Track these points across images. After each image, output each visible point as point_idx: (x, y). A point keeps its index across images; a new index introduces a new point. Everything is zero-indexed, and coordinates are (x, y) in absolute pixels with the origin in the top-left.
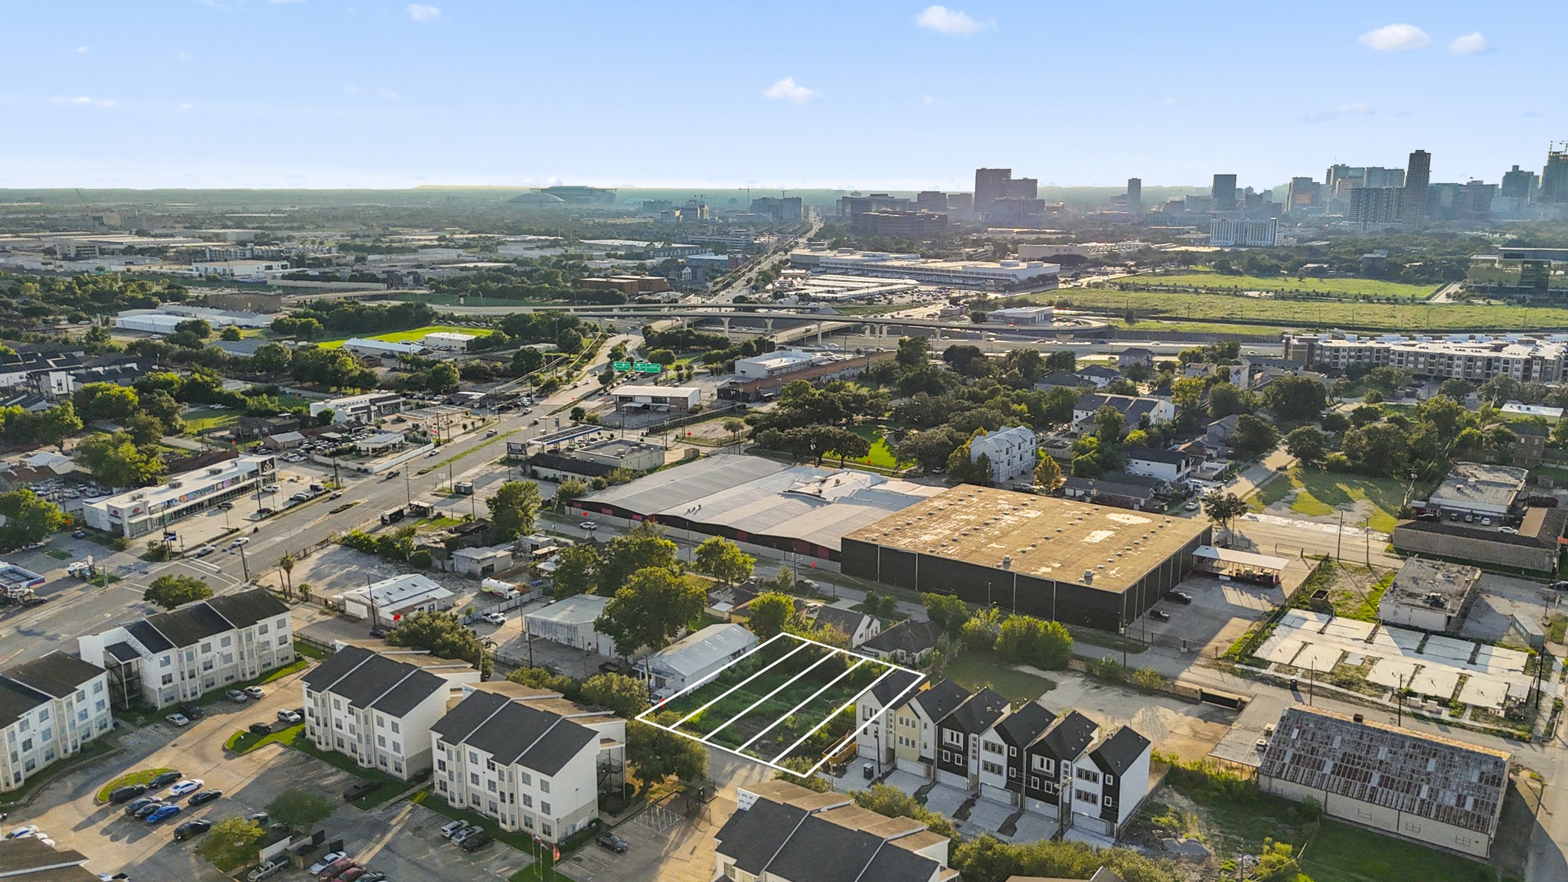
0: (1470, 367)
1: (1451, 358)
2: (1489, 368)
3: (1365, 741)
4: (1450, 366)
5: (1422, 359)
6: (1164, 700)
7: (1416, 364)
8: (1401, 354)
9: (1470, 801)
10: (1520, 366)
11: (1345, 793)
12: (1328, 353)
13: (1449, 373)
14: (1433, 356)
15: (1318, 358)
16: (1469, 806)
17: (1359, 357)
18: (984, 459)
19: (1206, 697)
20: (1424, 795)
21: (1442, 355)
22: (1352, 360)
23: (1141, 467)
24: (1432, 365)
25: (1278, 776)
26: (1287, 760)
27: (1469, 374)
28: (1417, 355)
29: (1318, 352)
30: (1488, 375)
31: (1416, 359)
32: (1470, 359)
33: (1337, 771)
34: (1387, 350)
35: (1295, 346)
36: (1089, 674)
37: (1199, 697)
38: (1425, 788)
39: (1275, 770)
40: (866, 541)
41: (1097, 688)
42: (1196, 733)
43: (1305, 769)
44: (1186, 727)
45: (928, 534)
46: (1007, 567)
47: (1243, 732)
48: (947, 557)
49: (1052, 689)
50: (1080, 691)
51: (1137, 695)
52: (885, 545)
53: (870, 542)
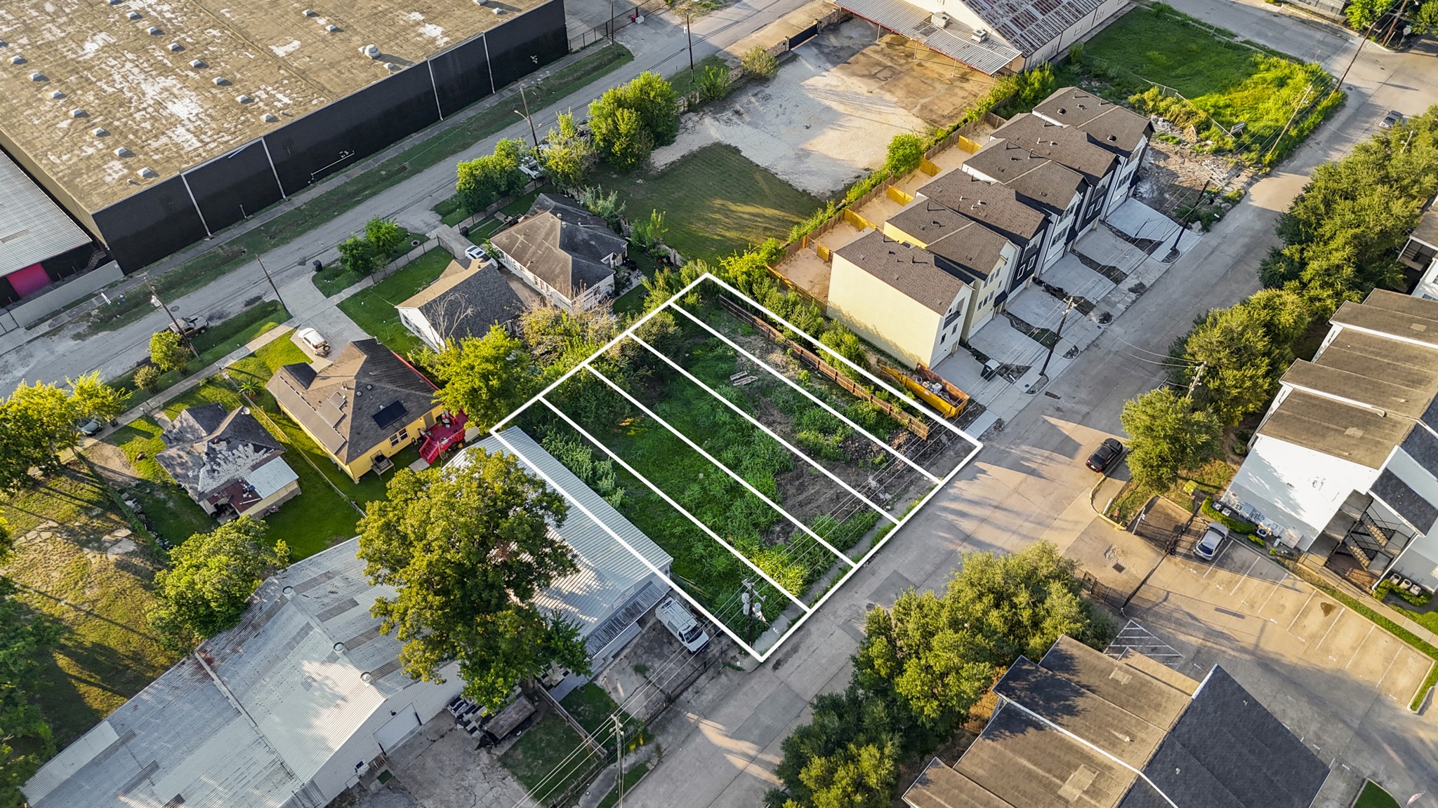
19: (794, 42)
25: (1036, 49)
26: (1019, 32)
33: (1044, 12)
36: (695, 108)
37: (788, 46)
39: (1028, 46)
40: (145, 187)
41: (737, 112)
42: (873, 76)
43: (1032, 27)
44: (854, 80)
45: (159, 104)
46: (404, 63)
47: (933, 36)
48: (312, 109)
49: (736, 151)
50: (747, 129)
51: (768, 91)
52: (188, 167)
53: (155, 181)
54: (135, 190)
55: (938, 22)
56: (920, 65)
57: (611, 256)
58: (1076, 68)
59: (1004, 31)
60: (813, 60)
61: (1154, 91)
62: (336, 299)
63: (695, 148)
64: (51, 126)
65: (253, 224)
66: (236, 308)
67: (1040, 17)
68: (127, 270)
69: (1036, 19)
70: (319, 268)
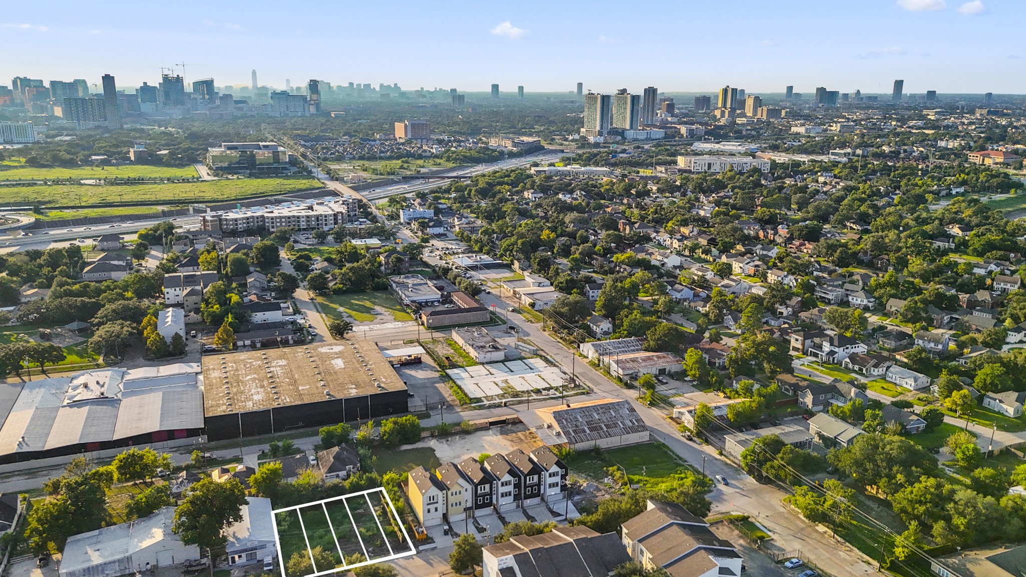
0: (308, 221)
1: (298, 217)
2: (318, 221)
3: (587, 413)
4: (298, 222)
5: (283, 220)
6: (478, 433)
7: (281, 222)
8: (272, 218)
9: (634, 420)
10: (332, 218)
11: (601, 438)
12: (231, 223)
13: (299, 226)
14: (289, 218)
15: (225, 227)
16: (636, 424)
17: (248, 223)
18: (177, 337)
19: (492, 424)
20: (622, 426)
21: (294, 217)
22: (245, 225)
23: (259, 317)
24: (289, 222)
25: (577, 442)
26: (573, 434)
27: (309, 225)
28: (281, 218)
29: (225, 222)
30: (318, 225)
31: (281, 220)
32: (308, 217)
33: (591, 430)
34: (263, 216)
35: (211, 221)
36: (433, 436)
37: (488, 425)
38: (619, 423)
39: (574, 440)
40: (227, 413)
41: (448, 441)
42: (512, 441)
43: (582, 435)
44: (504, 440)
45: (252, 395)
46: (334, 397)
47: (540, 430)
48: (293, 404)
49: (434, 451)
50: (445, 446)
51: (466, 436)
52: (242, 411)
53: (231, 413)
54: (223, 414)
55: (546, 426)
56: (535, 442)
57: (352, 466)
58: (593, 454)
59: (567, 434)
60: (495, 431)
61: (615, 467)
62: (260, 461)
63: (420, 447)
64: (217, 394)
65: (257, 437)
66: (229, 457)
67: (588, 431)
68: (209, 441)
69: (585, 432)
70: (263, 451)
